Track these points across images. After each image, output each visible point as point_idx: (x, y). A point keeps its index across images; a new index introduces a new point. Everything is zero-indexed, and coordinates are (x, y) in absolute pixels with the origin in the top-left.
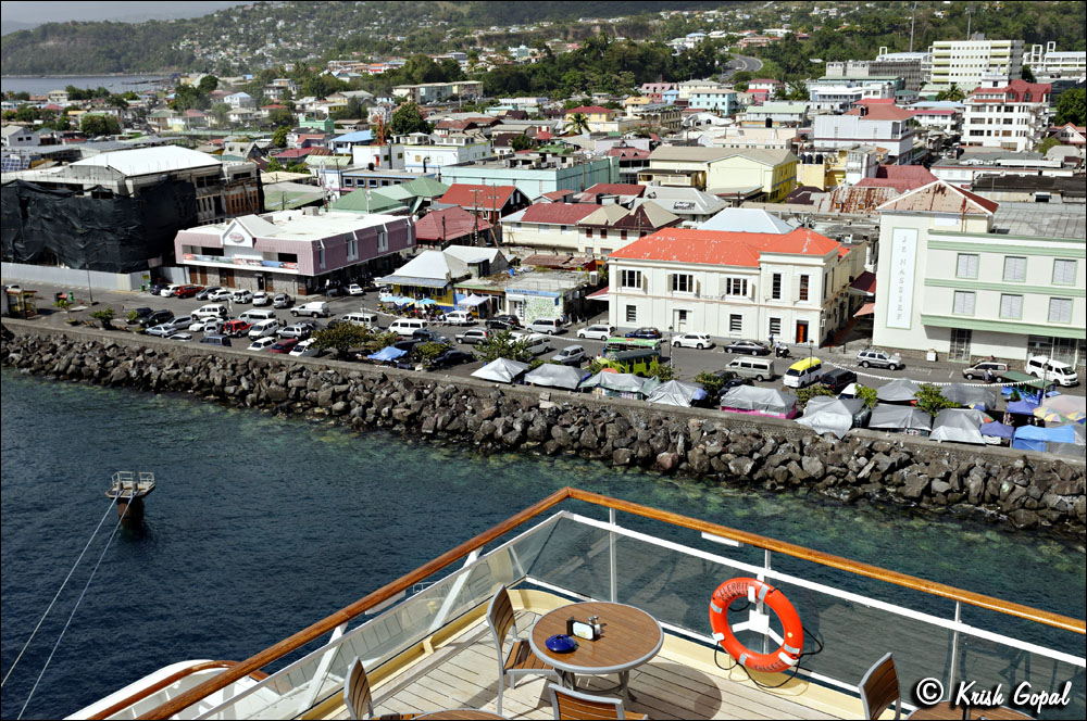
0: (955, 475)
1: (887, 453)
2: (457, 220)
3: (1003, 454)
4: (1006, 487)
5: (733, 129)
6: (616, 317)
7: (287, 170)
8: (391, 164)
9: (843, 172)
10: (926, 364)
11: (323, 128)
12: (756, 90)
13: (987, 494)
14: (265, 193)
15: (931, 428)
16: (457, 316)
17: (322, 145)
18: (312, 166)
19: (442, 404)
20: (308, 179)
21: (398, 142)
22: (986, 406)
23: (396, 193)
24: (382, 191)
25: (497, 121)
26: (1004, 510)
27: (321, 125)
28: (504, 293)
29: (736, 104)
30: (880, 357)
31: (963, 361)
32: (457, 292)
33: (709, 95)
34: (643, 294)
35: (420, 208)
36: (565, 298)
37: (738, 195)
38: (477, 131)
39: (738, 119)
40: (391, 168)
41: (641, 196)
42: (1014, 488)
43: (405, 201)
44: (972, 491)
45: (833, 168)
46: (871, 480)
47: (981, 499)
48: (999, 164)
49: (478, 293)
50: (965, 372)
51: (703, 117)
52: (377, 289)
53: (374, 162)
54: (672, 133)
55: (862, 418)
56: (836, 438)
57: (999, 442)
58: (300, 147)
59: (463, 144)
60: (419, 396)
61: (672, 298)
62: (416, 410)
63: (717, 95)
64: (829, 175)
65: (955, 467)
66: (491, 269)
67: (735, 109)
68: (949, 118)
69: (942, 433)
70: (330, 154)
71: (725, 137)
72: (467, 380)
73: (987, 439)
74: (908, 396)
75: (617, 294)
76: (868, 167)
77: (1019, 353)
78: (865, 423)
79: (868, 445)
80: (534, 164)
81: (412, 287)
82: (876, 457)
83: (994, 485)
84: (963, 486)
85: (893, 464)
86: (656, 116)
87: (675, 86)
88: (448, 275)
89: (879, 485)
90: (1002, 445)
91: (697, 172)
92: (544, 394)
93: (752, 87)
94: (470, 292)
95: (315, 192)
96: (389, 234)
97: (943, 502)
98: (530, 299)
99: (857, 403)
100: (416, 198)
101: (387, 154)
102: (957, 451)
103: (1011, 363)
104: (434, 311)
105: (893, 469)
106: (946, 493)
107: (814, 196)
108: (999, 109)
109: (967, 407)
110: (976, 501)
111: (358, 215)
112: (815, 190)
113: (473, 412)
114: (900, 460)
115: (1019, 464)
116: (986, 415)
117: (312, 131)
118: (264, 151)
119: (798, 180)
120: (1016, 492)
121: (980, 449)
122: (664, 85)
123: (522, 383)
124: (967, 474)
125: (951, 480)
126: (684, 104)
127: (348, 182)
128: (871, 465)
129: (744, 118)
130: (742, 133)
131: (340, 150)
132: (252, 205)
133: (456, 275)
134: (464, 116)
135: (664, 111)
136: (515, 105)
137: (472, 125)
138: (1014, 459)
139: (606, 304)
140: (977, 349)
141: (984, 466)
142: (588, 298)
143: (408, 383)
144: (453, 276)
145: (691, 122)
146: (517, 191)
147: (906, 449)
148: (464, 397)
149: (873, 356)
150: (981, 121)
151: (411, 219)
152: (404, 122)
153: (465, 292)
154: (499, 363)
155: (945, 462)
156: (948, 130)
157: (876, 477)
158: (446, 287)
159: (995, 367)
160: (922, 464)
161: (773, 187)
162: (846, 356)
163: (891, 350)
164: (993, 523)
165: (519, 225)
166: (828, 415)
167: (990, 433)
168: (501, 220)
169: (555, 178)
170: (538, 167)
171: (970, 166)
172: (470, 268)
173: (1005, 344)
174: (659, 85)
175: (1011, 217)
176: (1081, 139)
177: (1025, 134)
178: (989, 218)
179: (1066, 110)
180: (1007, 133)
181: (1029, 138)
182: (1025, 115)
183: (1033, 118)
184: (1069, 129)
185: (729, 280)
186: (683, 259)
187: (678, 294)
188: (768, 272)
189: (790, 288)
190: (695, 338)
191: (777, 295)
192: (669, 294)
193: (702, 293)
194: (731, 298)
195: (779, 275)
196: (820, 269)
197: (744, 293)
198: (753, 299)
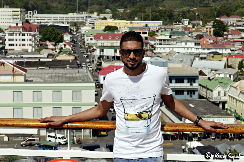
50: (22, 143)
77: (43, 133)
103: (40, 137)
108: (19, 35)
150: (13, 40)
171: (11, 58)
175: (32, 75)
176: (53, 47)
177: (31, 45)
178: (24, 75)
179: (45, 36)
180: (24, 45)
181: (33, 47)
182: (30, 37)
183: (33, 38)
184: (48, 43)
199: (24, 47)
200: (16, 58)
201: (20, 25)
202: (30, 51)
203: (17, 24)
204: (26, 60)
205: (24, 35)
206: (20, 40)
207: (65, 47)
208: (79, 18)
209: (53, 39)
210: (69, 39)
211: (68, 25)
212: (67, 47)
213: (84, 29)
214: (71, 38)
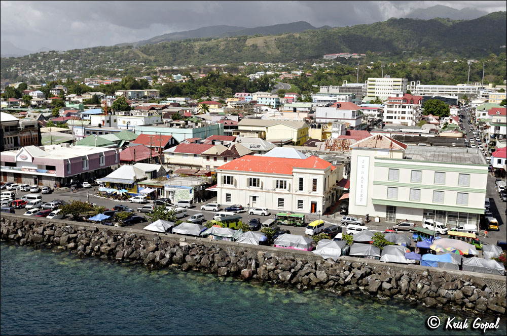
0: (394, 280)
1: (359, 269)
2: (142, 151)
3: (417, 268)
4: (419, 286)
5: (278, 114)
6: (221, 200)
7: (56, 127)
8: (110, 124)
9: (330, 133)
10: (375, 224)
11: (78, 108)
12: (288, 97)
13: (410, 290)
14: (42, 137)
15: (381, 255)
16: (139, 198)
17: (76, 116)
18: (70, 125)
19: (128, 244)
20: (67, 131)
21: (114, 114)
22: (407, 244)
23: (112, 138)
24: (103, 136)
25: (165, 107)
26: (420, 298)
27: (77, 106)
28: (164, 187)
29: (279, 103)
30: (353, 220)
31: (392, 222)
32: (139, 186)
33: (266, 98)
34: (235, 188)
35: (124, 145)
36: (195, 190)
37: (281, 142)
38: (155, 111)
39: (280, 109)
40: (110, 127)
41: (234, 141)
42: (423, 286)
43: (116, 142)
44: (403, 288)
45: (325, 131)
46: (351, 283)
47: (407, 292)
48: (401, 131)
49: (150, 187)
50: (394, 227)
51: (264, 108)
52: (98, 185)
53: (102, 123)
54: (249, 115)
55: (346, 250)
56: (333, 260)
57: (415, 262)
58: (65, 116)
59: (147, 116)
60: (115, 240)
61: (249, 190)
62: (113, 247)
63: (270, 98)
64: (324, 134)
65: (393, 276)
66: (158, 175)
67: (278, 105)
68: (377, 111)
69: (386, 258)
70: (80, 119)
71: (274, 116)
72: (142, 231)
73: (408, 261)
74: (368, 239)
75: (222, 188)
76: (342, 131)
77: (419, 218)
78: (347, 253)
79: (349, 264)
80: (181, 125)
81: (116, 184)
82: (354, 271)
83: (414, 285)
84: (398, 285)
85: (363, 274)
86: (242, 107)
87: (251, 94)
88: (135, 177)
89: (356, 285)
90: (416, 264)
91: (261, 131)
92: (182, 238)
93: (286, 96)
94: (146, 186)
95: (70, 137)
96: (106, 157)
97: (389, 294)
98: (177, 190)
99: (344, 243)
100: (121, 141)
101: (108, 119)
102: (394, 267)
103: (416, 223)
104: (126, 197)
105: (362, 277)
106: (390, 289)
107: (317, 143)
108: (399, 106)
109: (397, 245)
110: (405, 293)
111: (90, 147)
112: (317, 140)
113: (144, 248)
114: (366, 272)
115: (425, 274)
116: (407, 249)
117: (72, 109)
118: (47, 118)
119: (309, 136)
120: (425, 288)
121: (405, 266)
122: (245, 94)
123: (171, 233)
124: (399, 279)
125: (392, 282)
126: (255, 102)
127: (88, 133)
128: (351, 275)
129: (283, 109)
130: (282, 114)
131: (85, 118)
132: (35, 142)
133: (139, 177)
134: (149, 105)
135: (245, 105)
136: (174, 101)
137: (153, 108)
138: (423, 271)
139: (216, 193)
140: (399, 216)
141: (408, 275)
142: (206, 190)
143: (110, 233)
144: (137, 178)
145: (258, 110)
146: (173, 138)
147: (369, 266)
148: (140, 240)
149: (349, 219)
150: (392, 112)
151: (118, 150)
152: (119, 106)
153: (144, 186)
154: (159, 222)
155: (388, 273)
156: (376, 117)
157: (355, 281)
158: (133, 184)
159: (409, 225)
160: (377, 274)
161: (298, 139)
162: (336, 219)
163: (358, 217)
164: (415, 305)
165: (173, 154)
166: (329, 249)
167: (410, 258)
168: (164, 151)
169: (192, 133)
170: (184, 127)
171: (388, 132)
172: (147, 174)
173: (412, 214)
174: (243, 94)
175: (412, 152)
176: (436, 122)
177: (411, 118)
178: (403, 152)
179: (428, 109)
180: (403, 118)
181: (413, 120)
182: (411, 110)
183: (415, 111)
184: (430, 117)
185: (277, 181)
186: (254, 171)
187: (252, 188)
188: (297, 177)
189: (308, 185)
190: (261, 210)
191: (301, 189)
192: (247, 188)
193: (264, 187)
194: (279, 190)
195: (302, 179)
196: (322, 176)
197: (285, 188)
198: (289, 190)
199: (403, 121)
200: (393, 132)
201: (401, 96)
202: (410, 125)
203: (398, 95)
204: (404, 135)
205: (404, 107)
206: (399, 112)
207: (451, 122)
208: (470, 89)
209: (437, 113)
210: (456, 113)
211: (456, 97)
212: (454, 122)
213: (475, 103)
214: (458, 112)
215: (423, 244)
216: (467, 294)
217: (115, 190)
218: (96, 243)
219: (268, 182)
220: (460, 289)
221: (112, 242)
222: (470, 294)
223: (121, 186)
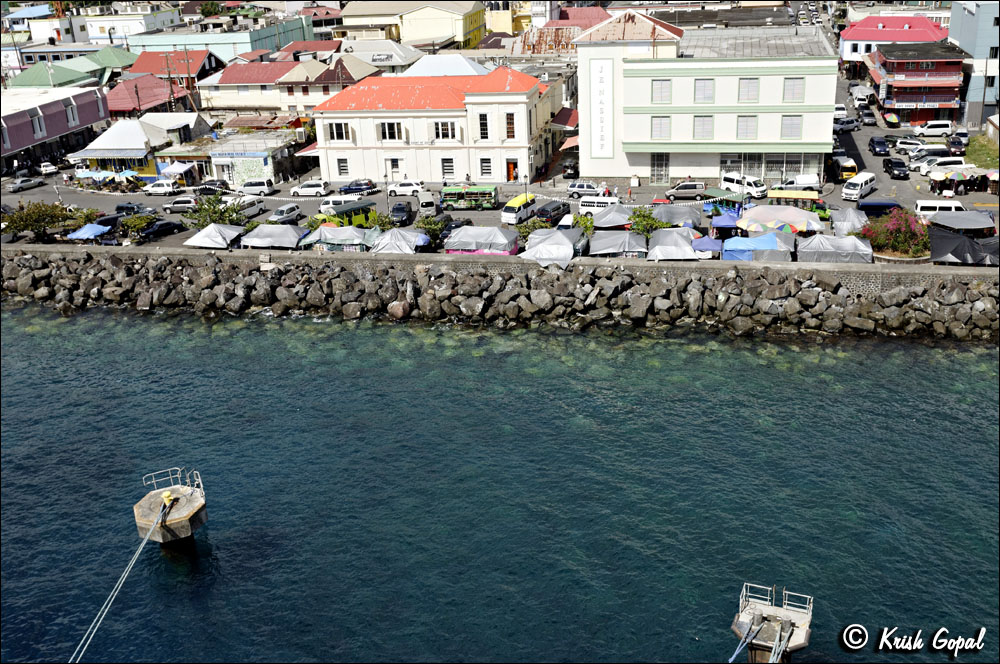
0: (674, 292)
1: (609, 278)
2: (151, 88)
3: (715, 266)
4: (722, 298)
6: (328, 172)
8: (73, 36)
9: (529, 17)
13: (706, 307)
15: (648, 249)
16: (162, 185)
19: (156, 278)
21: (78, 13)
22: (693, 223)
23: (83, 65)
24: (64, 63)
26: (723, 319)
28: (209, 158)
30: (589, 187)
31: (664, 184)
32: (159, 160)
34: (353, 145)
35: (111, 79)
36: (274, 157)
37: (433, 45)
40: (74, 41)
41: (338, 51)
42: (729, 298)
43: (93, 73)
44: (692, 306)
45: (519, 14)
46: (597, 306)
47: (701, 311)
48: (666, 2)
49: (182, 159)
50: (668, 193)
52: (72, 167)
53: (55, 35)
55: (582, 246)
56: (559, 268)
57: (710, 256)
59: (149, 12)
60: (130, 272)
61: (382, 148)
62: (128, 287)
64: (516, 21)
65: (673, 284)
66: (193, 134)
69: (658, 253)
70: (7, 31)
72: (180, 250)
73: (698, 255)
74: (622, 220)
75: (327, 149)
76: (551, 11)
77: (714, 171)
78: (586, 251)
79: (591, 272)
80: (225, 27)
81: (110, 160)
82: (600, 283)
83: (711, 297)
84: (682, 301)
85: (617, 288)
88: (147, 143)
89: (606, 310)
90: (713, 258)
91: (390, 25)
92: (264, 256)
94: (172, 160)
96: (78, 107)
97: (667, 318)
98: (237, 161)
99: (576, 232)
100: (103, 70)
101: (68, 26)
102: (674, 268)
103: (708, 182)
104: (135, 185)
105: (617, 292)
106: (668, 310)
107: (504, 41)
109: (677, 226)
110: (696, 314)
111: (41, 90)
112: (505, 35)
113: (191, 282)
114: (622, 284)
115: (731, 274)
116: (695, 232)
119: (488, 27)
120: (731, 301)
121: (694, 264)
123: (239, 247)
124: (685, 290)
125: (672, 297)
127: (29, 58)
128: (596, 291)
131: (16, 27)
133: (155, 143)
138: (727, 270)
139: (316, 159)
140: (676, 171)
141: (700, 280)
142: (297, 155)
143: (116, 260)
144: (153, 145)
146: (211, 55)
147: (627, 272)
148: (179, 268)
149: (581, 186)
151: (100, 90)
153: (168, 160)
154: (212, 228)
155: (664, 280)
157: (603, 301)
158: (146, 157)
159: (694, 187)
160: (643, 285)
161: (465, 35)
162: (556, 189)
163: (597, 180)
164: (715, 333)
165: (217, 88)
166: (550, 247)
167: (701, 248)
168: (198, 84)
169: (249, 41)
170: (230, 30)
171: (641, 6)
172: (170, 135)
173: (700, 164)
175: (693, 43)
178: (677, 44)
185: (437, 124)
186: (389, 107)
187: (388, 142)
188: (474, 113)
189: (497, 127)
190: (410, 185)
191: (484, 135)
192: (379, 144)
193: (411, 140)
194: (441, 142)
195: (485, 115)
196: (524, 107)
197: (453, 136)
198: (462, 141)
215: (724, 220)
216: (808, 302)
217: (108, 174)
218: (93, 284)
219: (419, 127)
220: (794, 296)
221: (123, 277)
222: (813, 304)
223: (122, 164)
